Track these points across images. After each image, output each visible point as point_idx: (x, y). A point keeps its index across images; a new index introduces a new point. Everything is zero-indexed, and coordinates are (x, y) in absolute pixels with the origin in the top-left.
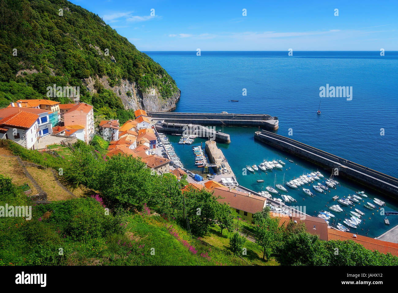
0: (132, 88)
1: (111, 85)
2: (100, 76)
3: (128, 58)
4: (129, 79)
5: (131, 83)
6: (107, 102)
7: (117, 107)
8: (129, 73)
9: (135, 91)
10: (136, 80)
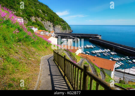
0: (51, 24)
1: (42, 21)
2: (38, 17)
3: (51, 15)
4: (50, 21)
5: (51, 23)
6: (38, 24)
7: (41, 26)
8: (51, 19)
9: (52, 26)
10: (53, 22)
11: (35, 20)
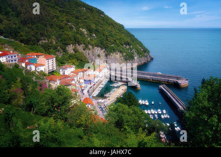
0: (102, 52)
1: (84, 49)
2: (79, 45)
5: (102, 49)
6: (76, 58)
7: (81, 61)
8: (101, 44)
9: (104, 54)
10: (105, 48)
11: (74, 50)
